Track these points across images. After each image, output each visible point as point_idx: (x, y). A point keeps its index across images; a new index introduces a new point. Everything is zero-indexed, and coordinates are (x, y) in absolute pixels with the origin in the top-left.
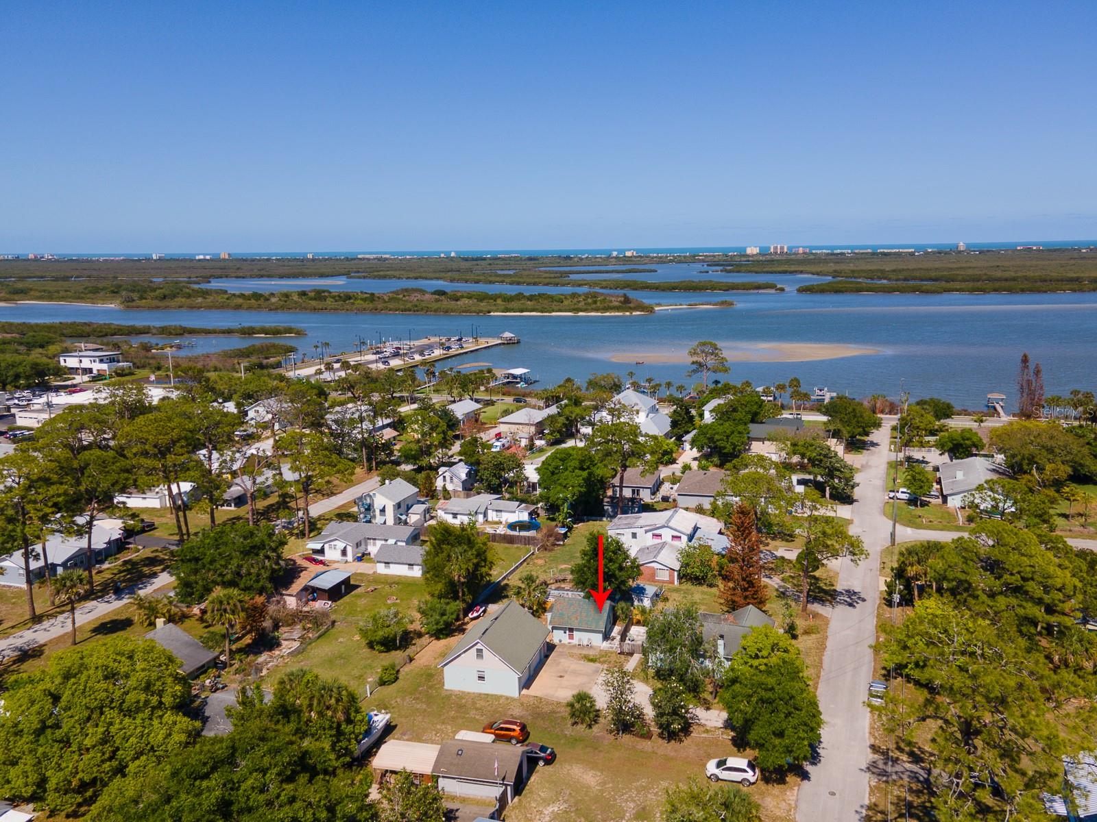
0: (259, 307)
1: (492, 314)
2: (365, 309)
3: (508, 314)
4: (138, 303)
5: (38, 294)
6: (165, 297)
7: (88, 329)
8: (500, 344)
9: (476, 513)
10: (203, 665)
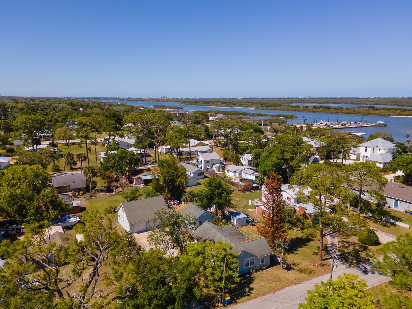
0: (295, 110)
1: (391, 116)
2: (332, 112)
3: (399, 116)
4: (260, 108)
5: (238, 105)
6: (268, 106)
7: (234, 113)
8: (374, 126)
9: (235, 172)
10: (80, 189)
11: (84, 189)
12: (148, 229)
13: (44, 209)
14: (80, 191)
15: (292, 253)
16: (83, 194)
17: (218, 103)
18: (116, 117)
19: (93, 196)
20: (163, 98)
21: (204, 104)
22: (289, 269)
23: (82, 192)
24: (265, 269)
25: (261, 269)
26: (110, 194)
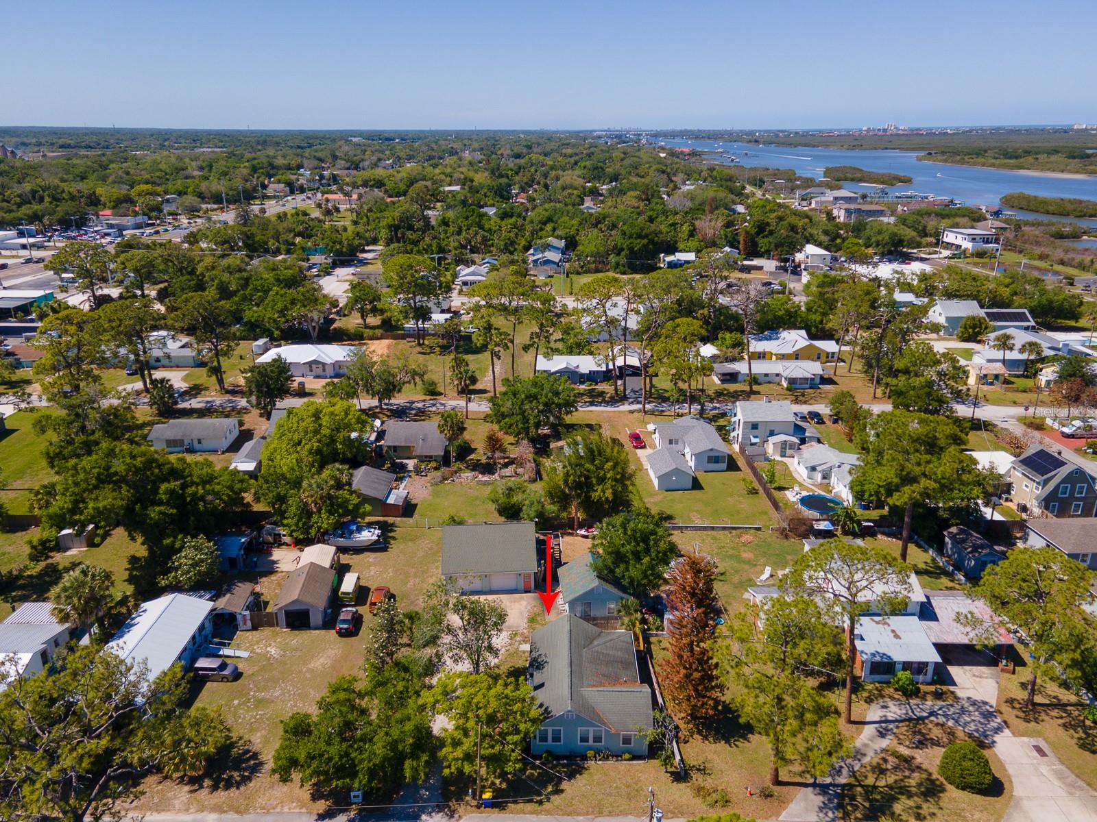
9: (813, 469)
10: (431, 457)
11: (440, 459)
12: (484, 590)
13: (315, 510)
14: (430, 461)
15: (728, 741)
16: (436, 469)
17: (1054, 158)
18: (646, 236)
19: (447, 479)
20: (885, 130)
21: (998, 162)
22: (681, 776)
23: (434, 464)
24: (629, 760)
25: (618, 756)
26: (486, 478)
